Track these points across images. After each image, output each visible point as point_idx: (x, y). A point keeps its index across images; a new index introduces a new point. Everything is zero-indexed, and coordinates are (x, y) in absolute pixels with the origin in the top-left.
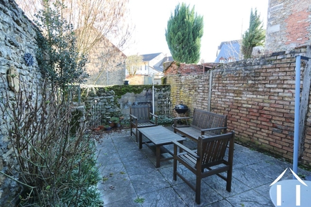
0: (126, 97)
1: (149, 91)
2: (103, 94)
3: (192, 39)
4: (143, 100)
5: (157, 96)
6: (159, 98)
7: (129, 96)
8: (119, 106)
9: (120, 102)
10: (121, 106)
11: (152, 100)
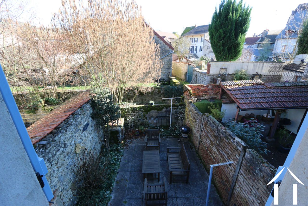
0: (151, 113)
1: (168, 109)
2: (136, 111)
3: (234, 36)
4: (164, 114)
5: (174, 112)
6: (176, 113)
7: (153, 112)
8: (146, 118)
9: (147, 116)
10: (148, 118)
11: (170, 114)
